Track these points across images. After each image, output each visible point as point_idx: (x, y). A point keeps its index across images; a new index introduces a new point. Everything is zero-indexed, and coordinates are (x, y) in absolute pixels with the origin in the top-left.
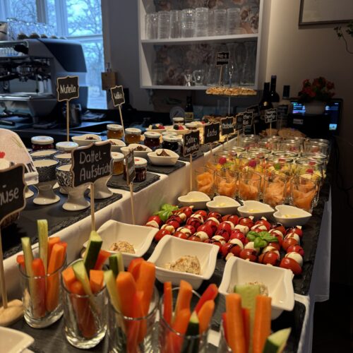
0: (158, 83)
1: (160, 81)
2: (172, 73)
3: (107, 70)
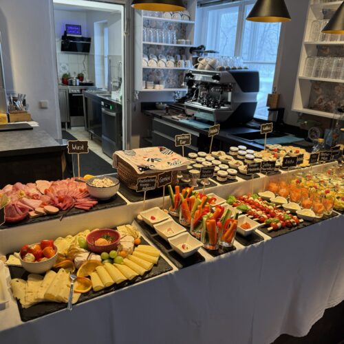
2: (321, 100)
3: (273, 92)
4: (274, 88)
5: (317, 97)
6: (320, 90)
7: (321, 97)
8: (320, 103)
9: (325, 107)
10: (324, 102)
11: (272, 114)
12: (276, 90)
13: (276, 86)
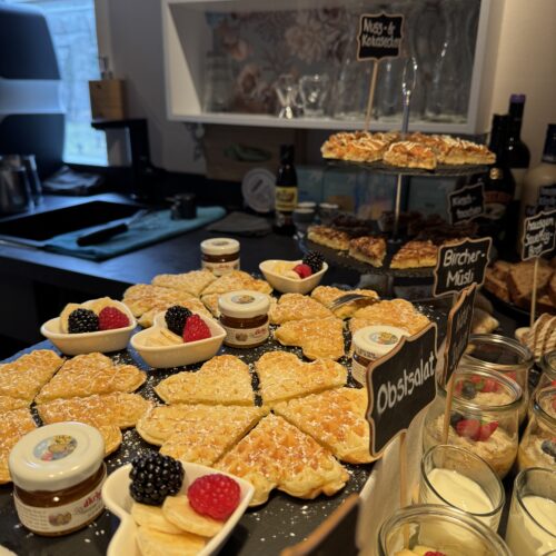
0: (216, 108)
1: (221, 101)
2: (251, 81)
3: (103, 75)
4: (104, 61)
5: (237, 72)
6: (243, 48)
7: (248, 69)
8: (248, 90)
9: (267, 99)
10: (261, 86)
11: (116, 146)
12: (111, 67)
13: (109, 53)
